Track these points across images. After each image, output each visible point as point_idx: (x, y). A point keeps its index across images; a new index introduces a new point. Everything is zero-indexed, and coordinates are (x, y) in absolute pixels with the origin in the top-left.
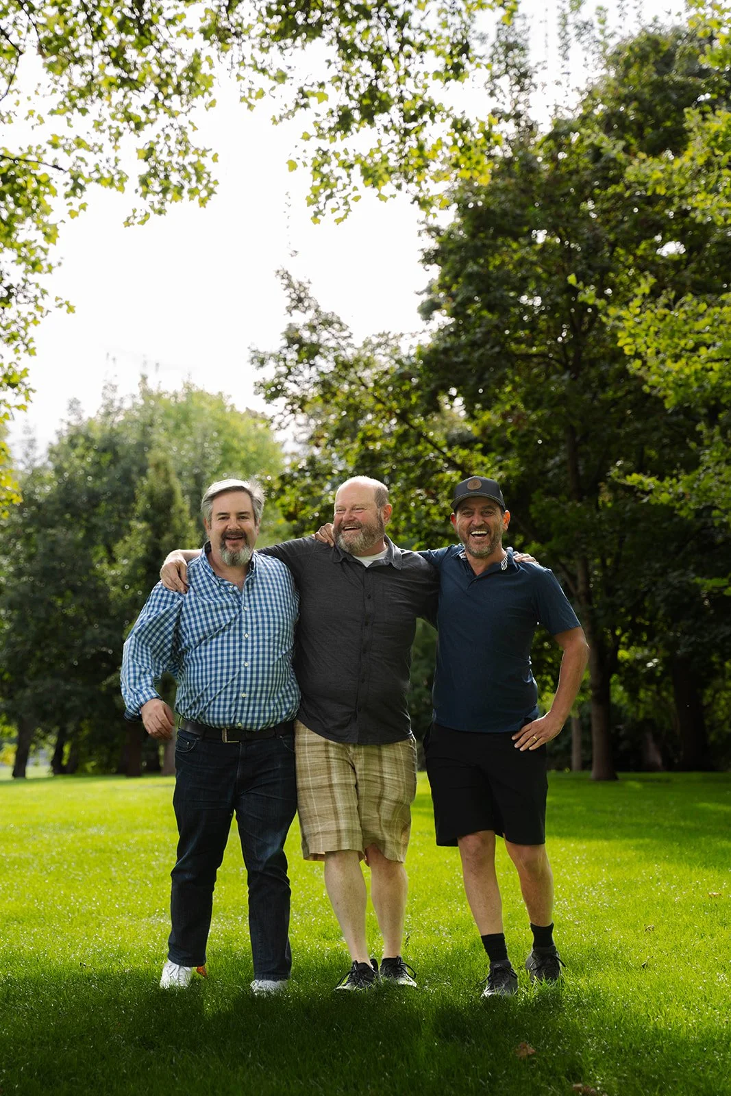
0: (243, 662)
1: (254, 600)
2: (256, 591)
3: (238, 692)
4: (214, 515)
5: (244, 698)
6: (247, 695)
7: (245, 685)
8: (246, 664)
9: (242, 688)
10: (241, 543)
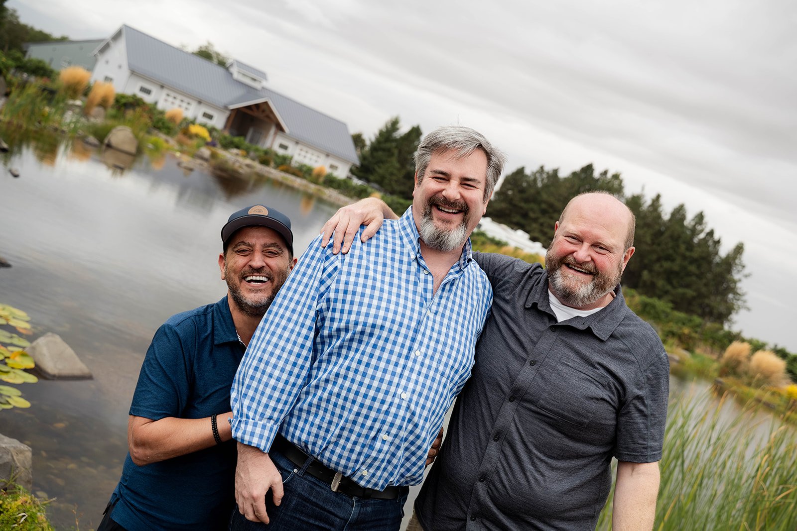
0: (400, 391)
1: (445, 307)
2: (452, 297)
3: (379, 431)
4: (428, 170)
5: (384, 442)
6: (390, 439)
7: (392, 425)
8: (404, 396)
9: (386, 428)
10: (457, 218)
